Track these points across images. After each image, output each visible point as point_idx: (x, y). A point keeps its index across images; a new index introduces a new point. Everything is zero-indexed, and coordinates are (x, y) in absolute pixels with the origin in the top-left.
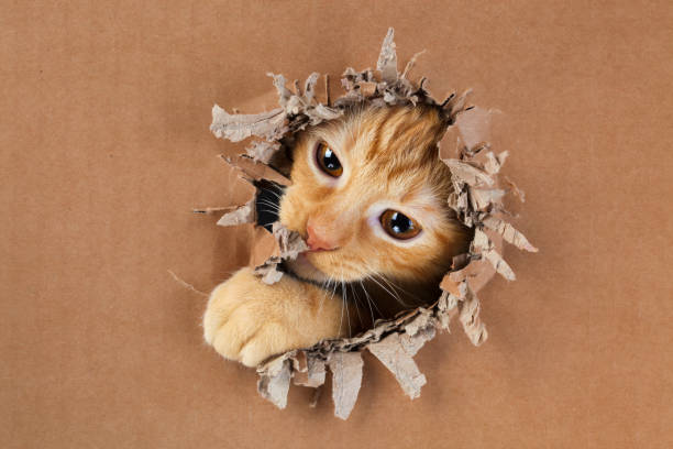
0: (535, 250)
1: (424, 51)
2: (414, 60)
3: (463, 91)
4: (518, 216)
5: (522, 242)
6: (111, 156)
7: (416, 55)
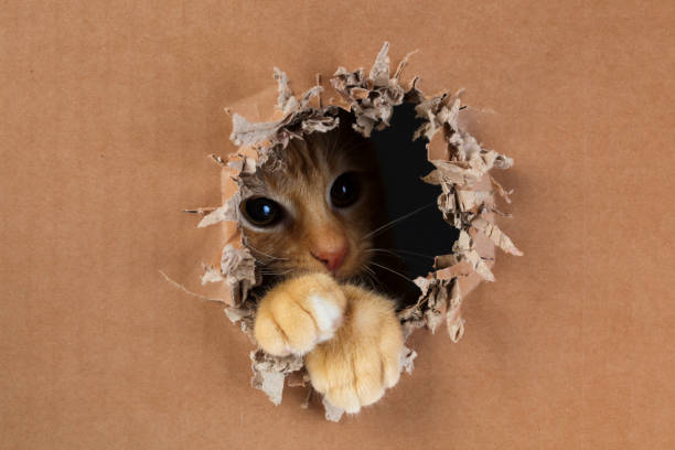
0: (520, 254)
1: (417, 50)
2: (406, 59)
3: (456, 90)
4: (511, 216)
5: (508, 245)
6: (102, 156)
7: (409, 54)
